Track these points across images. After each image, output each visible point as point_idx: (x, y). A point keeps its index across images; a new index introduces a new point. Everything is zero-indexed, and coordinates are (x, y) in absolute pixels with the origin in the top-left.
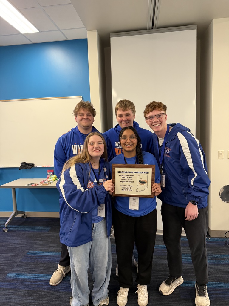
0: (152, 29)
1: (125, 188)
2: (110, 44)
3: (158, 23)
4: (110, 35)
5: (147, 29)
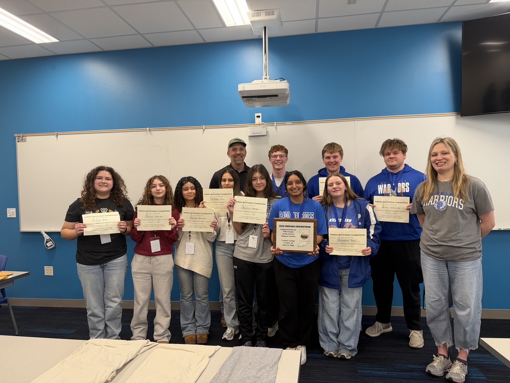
1: (286, 243)
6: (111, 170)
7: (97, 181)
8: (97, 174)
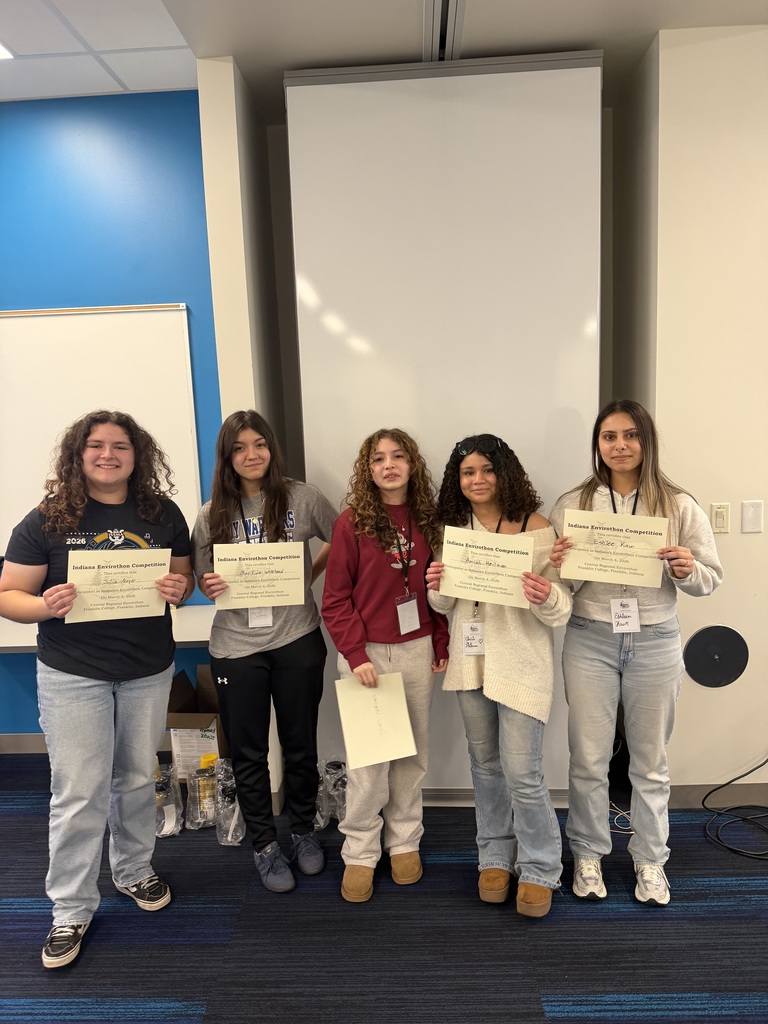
0: (441, 59)
2: (285, 111)
3: (460, 38)
4: (283, 78)
5: (421, 61)
6: (126, 423)
7: (89, 454)
8: (87, 434)
